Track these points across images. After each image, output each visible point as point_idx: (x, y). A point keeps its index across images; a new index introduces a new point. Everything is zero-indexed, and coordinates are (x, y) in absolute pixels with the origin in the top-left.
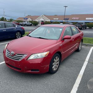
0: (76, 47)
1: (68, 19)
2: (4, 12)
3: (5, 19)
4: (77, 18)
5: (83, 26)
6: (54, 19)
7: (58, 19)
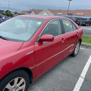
0: (71, 51)
1: (72, 14)
2: (9, 5)
3: (10, 12)
4: (82, 14)
5: (87, 22)
6: (58, 14)
7: (62, 14)
